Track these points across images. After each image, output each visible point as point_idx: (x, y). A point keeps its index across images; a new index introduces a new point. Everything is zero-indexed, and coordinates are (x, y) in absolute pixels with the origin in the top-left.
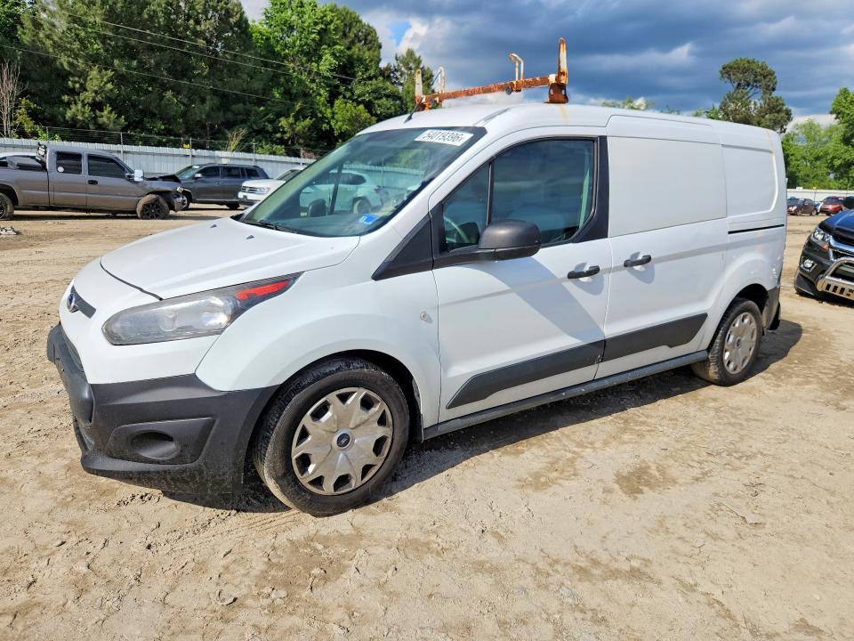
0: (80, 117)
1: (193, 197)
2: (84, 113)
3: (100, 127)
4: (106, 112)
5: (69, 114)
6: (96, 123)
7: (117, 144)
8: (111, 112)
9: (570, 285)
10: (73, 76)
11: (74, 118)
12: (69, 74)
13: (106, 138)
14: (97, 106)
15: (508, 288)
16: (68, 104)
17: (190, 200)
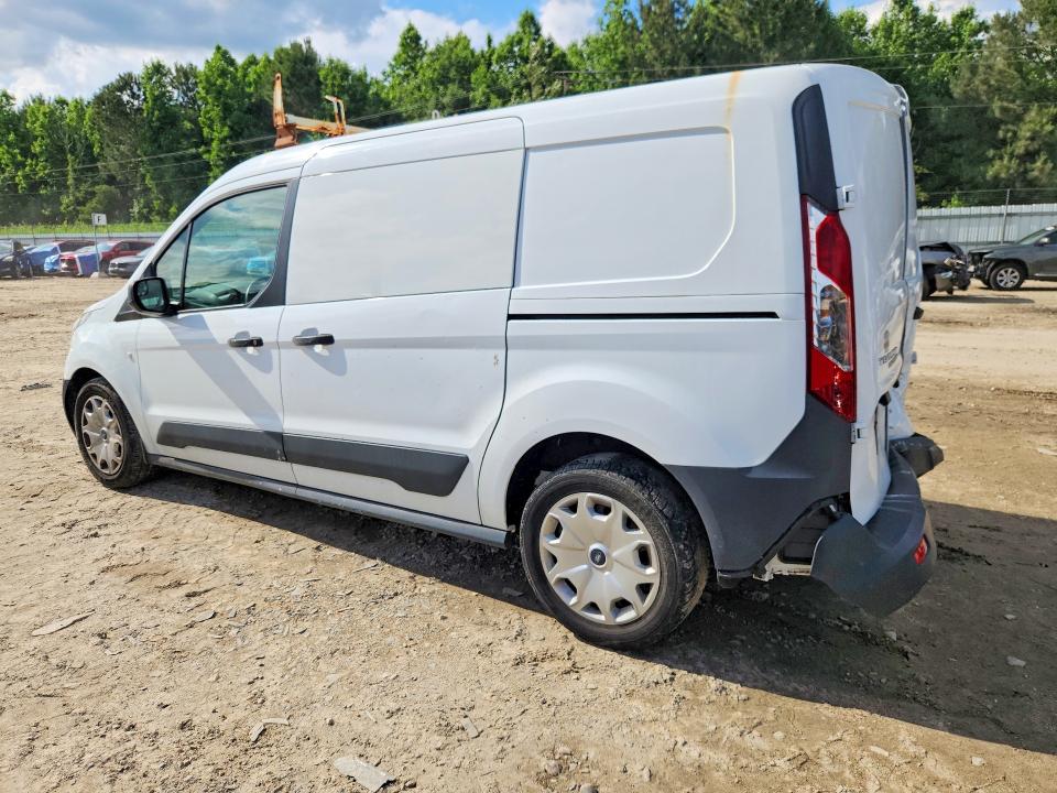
0: (1003, 175)
1: (1030, 272)
2: (1009, 169)
3: (1031, 183)
4: (1039, 164)
5: (990, 173)
6: (1024, 180)
7: (1000, 205)
8: (1045, 162)
9: (233, 353)
10: (1006, 123)
11: (996, 177)
12: (1002, 122)
13: (1036, 198)
14: (1030, 156)
15: (177, 344)
16: (990, 161)
17: (1025, 275)
